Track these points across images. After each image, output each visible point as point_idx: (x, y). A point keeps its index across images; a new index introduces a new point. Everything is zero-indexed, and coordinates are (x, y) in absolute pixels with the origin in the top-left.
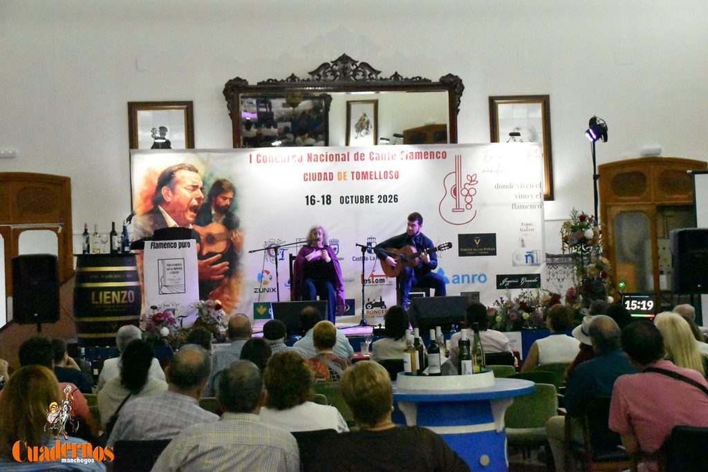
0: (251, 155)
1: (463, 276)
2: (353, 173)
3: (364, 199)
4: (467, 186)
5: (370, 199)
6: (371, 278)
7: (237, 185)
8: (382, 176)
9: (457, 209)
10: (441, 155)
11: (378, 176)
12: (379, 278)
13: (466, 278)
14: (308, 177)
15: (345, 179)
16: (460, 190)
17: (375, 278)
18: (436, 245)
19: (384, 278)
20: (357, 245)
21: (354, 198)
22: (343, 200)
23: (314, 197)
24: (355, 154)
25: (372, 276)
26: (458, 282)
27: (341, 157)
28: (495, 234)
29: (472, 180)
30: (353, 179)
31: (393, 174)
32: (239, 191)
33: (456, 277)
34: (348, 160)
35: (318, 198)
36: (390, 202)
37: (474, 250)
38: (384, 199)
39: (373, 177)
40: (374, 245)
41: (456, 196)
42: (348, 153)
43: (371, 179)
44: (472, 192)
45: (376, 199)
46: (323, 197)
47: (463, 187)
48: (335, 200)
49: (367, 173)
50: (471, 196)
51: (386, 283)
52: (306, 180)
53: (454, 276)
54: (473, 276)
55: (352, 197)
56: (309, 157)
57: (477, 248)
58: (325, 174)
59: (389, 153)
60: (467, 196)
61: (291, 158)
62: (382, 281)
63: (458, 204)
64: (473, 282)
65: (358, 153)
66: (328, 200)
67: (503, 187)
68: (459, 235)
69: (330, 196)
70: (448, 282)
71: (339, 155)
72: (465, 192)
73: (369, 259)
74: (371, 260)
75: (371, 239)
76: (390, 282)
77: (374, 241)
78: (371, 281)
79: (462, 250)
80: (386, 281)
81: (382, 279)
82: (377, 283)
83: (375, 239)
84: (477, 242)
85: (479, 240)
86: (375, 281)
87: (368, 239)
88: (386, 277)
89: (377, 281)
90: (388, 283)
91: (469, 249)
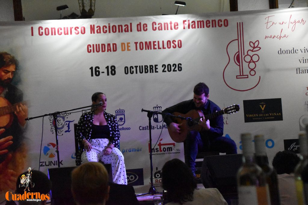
0: (32, 28)
2: (136, 43)
3: (149, 69)
4: (251, 53)
5: (154, 69)
6: (158, 147)
7: (19, 58)
8: (166, 46)
9: (241, 76)
10: (223, 23)
11: (161, 46)
12: (166, 147)
14: (92, 48)
15: (128, 50)
16: (243, 56)
17: (162, 147)
20: (143, 110)
21: (138, 68)
22: (128, 70)
23: (99, 68)
24: (138, 25)
27: (124, 28)
28: (280, 99)
29: (255, 47)
30: (137, 49)
31: (176, 43)
32: (21, 64)
34: (131, 31)
35: (103, 69)
36: (174, 70)
37: (260, 115)
38: (168, 68)
39: (156, 47)
41: (239, 63)
42: (131, 24)
43: (154, 48)
44: (255, 58)
45: (160, 69)
46: (107, 68)
47: (246, 54)
48: (120, 71)
49: (150, 42)
50: (254, 62)
51: (173, 151)
52: (89, 52)
55: (136, 67)
56: (92, 29)
57: (263, 114)
58: (109, 45)
59: (171, 23)
60: (250, 62)
61: (73, 30)
62: (170, 149)
63: (241, 70)
65: (140, 23)
66: (112, 70)
67: (286, 52)
68: (244, 101)
69: (114, 67)
71: (121, 26)
72: (248, 59)
73: (156, 128)
74: (158, 129)
75: (156, 108)
76: (178, 150)
77: (160, 110)
78: (159, 150)
79: (247, 116)
80: (174, 149)
81: (169, 148)
82: (164, 151)
83: (160, 108)
84: (263, 107)
85: (264, 106)
86: (162, 149)
87: (154, 108)
88: (173, 145)
89: (165, 150)
90: (176, 151)
91: (255, 115)
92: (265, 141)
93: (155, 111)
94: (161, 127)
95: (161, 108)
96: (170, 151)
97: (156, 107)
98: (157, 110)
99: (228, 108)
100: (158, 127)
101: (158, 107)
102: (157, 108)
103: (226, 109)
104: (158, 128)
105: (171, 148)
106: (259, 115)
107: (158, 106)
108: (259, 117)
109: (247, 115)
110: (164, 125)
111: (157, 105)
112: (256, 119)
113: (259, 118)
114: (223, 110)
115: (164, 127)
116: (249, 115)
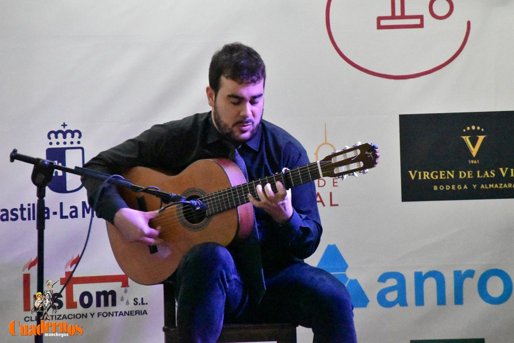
1: (420, 278)
6: (63, 289)
9: (397, 19)
12: (93, 289)
13: (430, 285)
18: (314, 156)
19: (116, 286)
25: (69, 281)
26: (402, 301)
33: (392, 282)
37: (462, 175)
40: (73, 160)
51: (121, 307)
53: (383, 278)
54: (459, 278)
57: (474, 168)
62: (109, 298)
64: (459, 300)
68: (402, 118)
73: (55, 213)
74: (62, 217)
75: (60, 135)
76: (139, 301)
77: (76, 145)
78: (63, 299)
79: (413, 177)
80: (122, 299)
81: (105, 294)
82: (84, 306)
83: (77, 135)
84: (474, 146)
85: (481, 138)
86: (76, 298)
87: (52, 135)
88: (120, 284)
89: (86, 300)
90: (132, 307)
91: (441, 172)
92: (478, 277)
93: (54, 146)
94: (76, 211)
95: (80, 137)
96: (106, 304)
97: (60, 131)
98: (61, 146)
99: (335, 155)
100: (66, 212)
101: (69, 131)
102: (65, 137)
103: (329, 158)
104: (64, 215)
105: (113, 293)
106: (457, 174)
107: (67, 128)
108: (457, 181)
109: (410, 172)
111: (64, 125)
112: (448, 188)
113: (459, 187)
114: (316, 164)
115: (88, 213)
116: (420, 173)
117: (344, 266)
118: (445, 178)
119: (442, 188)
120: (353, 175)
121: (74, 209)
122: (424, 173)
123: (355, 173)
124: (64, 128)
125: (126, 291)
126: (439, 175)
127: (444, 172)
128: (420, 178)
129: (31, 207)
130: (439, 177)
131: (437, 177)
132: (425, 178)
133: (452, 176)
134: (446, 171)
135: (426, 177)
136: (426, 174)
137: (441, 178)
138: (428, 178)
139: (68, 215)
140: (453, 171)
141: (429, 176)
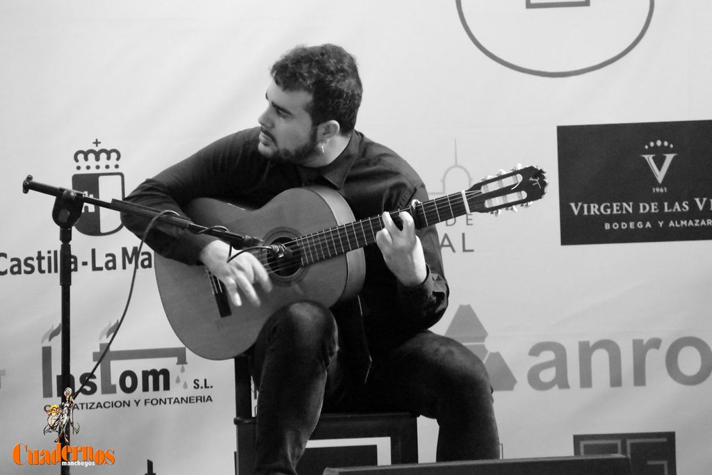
1: (586, 351)
6: (97, 368)
12: (139, 366)
13: (600, 360)
17: (117, 368)
19: (169, 363)
25: (104, 356)
26: (562, 381)
33: (548, 356)
37: (644, 208)
40: (109, 190)
51: (176, 391)
53: (536, 351)
54: (641, 349)
57: (659, 199)
62: (160, 379)
64: (640, 379)
68: (561, 130)
70: (509, 382)
73: (85, 264)
74: (95, 268)
75: (91, 156)
76: (201, 383)
77: (112, 170)
78: (97, 381)
79: (576, 212)
80: (178, 381)
81: (155, 373)
82: (126, 390)
83: (114, 155)
84: (660, 168)
85: (669, 158)
86: (115, 380)
87: (81, 157)
88: (175, 360)
89: (129, 382)
90: (191, 392)
91: (615, 205)
92: (665, 347)
93: (84, 171)
94: (114, 261)
95: (118, 159)
96: (156, 388)
97: (91, 151)
98: (93, 171)
99: (486, 182)
100: (100, 262)
101: (102, 150)
102: (97, 159)
103: (478, 186)
104: (98, 265)
105: (165, 373)
106: (636, 208)
107: (100, 147)
108: (636, 216)
109: (573, 205)
110: (130, 252)
112: (624, 226)
113: (640, 225)
114: (461, 195)
115: (130, 262)
116: (585, 206)
117: (483, 335)
118: (620, 212)
119: (616, 226)
120: (512, 209)
121: (110, 258)
122: (592, 205)
123: (514, 207)
124: (97, 146)
125: (183, 370)
126: (611, 207)
127: (619, 204)
128: (586, 213)
129: (52, 255)
130: (612, 211)
131: (609, 211)
132: (592, 213)
133: (630, 210)
134: (621, 201)
135: (594, 212)
136: (594, 207)
137: (615, 212)
138: (598, 213)
139: (103, 265)
140: (631, 204)
141: (599, 210)
